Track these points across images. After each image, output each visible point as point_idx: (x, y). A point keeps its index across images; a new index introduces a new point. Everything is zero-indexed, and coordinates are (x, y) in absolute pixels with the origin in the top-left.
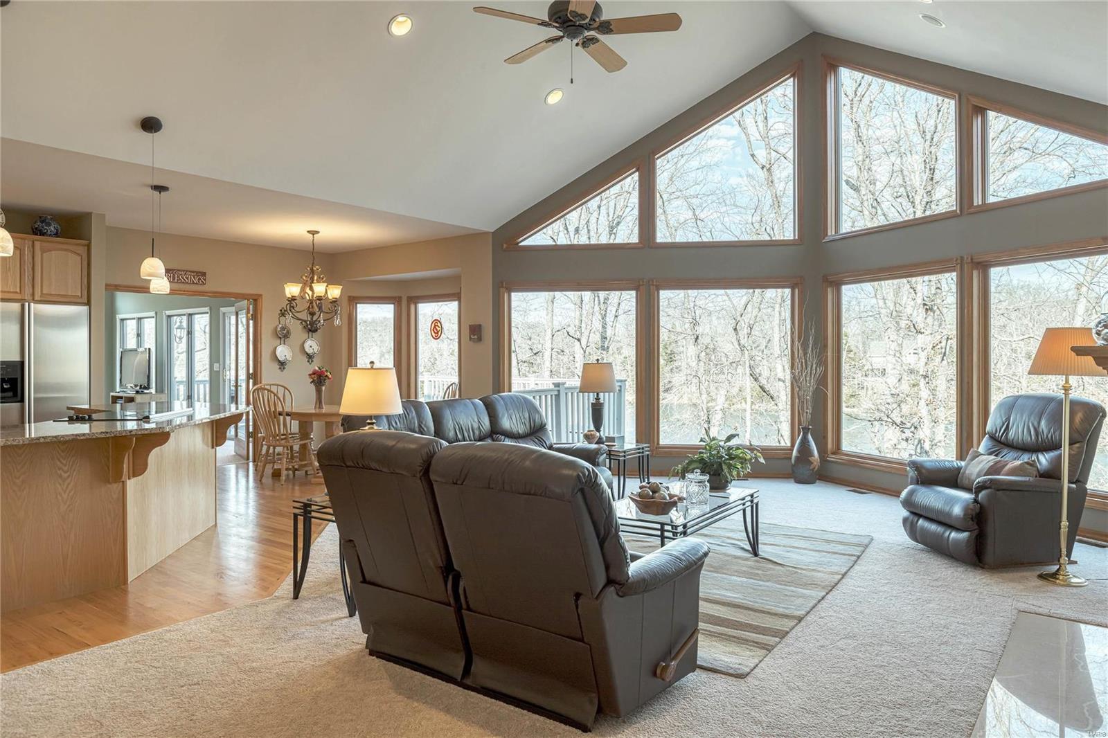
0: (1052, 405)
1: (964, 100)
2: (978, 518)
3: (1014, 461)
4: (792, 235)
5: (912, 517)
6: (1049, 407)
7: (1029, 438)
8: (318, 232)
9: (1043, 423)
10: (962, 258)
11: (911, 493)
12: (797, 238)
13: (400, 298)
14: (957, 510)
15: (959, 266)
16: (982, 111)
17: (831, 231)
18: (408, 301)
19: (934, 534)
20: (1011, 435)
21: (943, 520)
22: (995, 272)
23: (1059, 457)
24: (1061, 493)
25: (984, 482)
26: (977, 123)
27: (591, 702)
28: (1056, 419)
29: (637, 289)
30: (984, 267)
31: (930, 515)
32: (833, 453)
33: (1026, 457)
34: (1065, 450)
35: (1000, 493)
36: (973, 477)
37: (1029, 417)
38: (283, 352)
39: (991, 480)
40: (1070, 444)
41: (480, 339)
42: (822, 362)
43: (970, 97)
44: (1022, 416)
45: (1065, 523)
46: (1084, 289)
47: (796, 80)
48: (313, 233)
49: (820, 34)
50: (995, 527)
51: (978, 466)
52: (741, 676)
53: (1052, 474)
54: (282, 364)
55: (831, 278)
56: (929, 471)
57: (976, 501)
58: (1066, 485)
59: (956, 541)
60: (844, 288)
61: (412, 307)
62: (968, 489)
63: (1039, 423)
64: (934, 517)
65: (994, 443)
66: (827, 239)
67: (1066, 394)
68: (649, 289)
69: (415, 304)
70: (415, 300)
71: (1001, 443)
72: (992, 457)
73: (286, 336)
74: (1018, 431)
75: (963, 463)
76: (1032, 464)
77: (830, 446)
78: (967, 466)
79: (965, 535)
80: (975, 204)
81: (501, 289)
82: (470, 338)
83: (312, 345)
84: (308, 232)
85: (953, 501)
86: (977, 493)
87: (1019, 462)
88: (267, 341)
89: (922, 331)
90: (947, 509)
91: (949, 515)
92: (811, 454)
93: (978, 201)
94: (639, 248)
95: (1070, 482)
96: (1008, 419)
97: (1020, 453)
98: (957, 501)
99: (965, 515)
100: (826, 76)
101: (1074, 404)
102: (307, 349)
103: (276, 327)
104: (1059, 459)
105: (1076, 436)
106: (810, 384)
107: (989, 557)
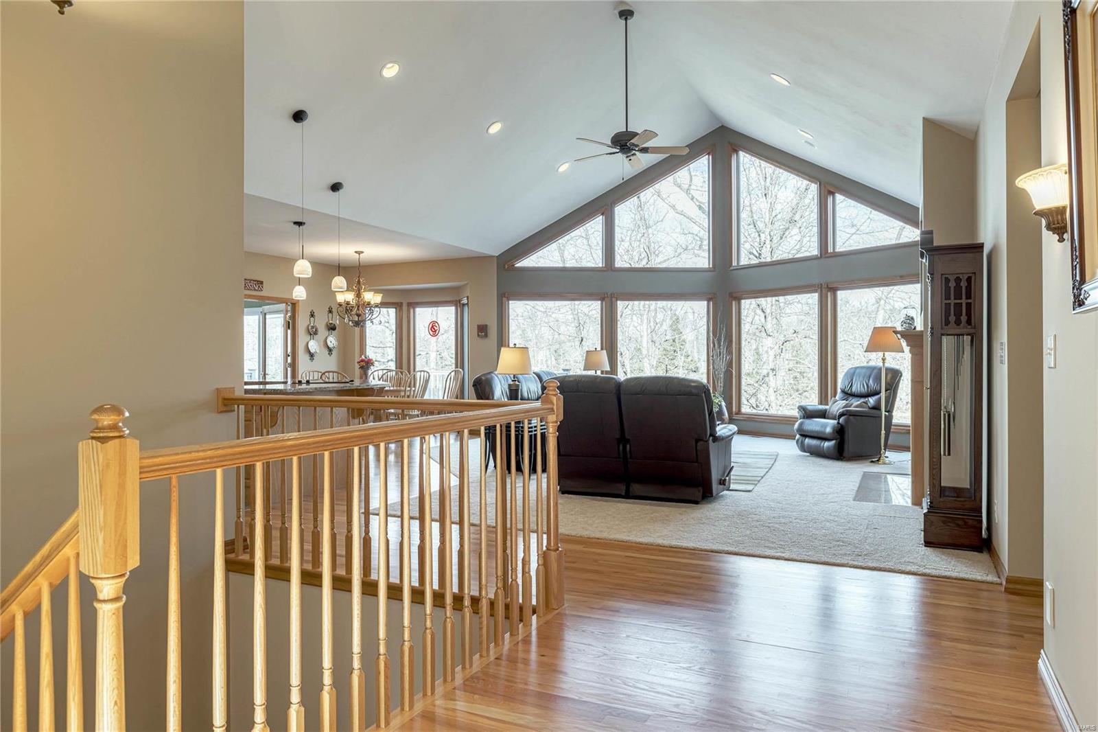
0: (875, 371)
1: (822, 187)
2: (840, 432)
3: (855, 403)
4: (707, 264)
5: (801, 438)
6: (875, 373)
7: (863, 390)
8: (362, 252)
9: (871, 381)
10: (821, 284)
11: (801, 424)
12: (711, 266)
13: (402, 303)
14: (829, 430)
15: (819, 290)
16: (832, 193)
17: (734, 263)
18: (408, 306)
19: (816, 447)
20: (854, 389)
21: (820, 435)
22: (840, 294)
23: (880, 398)
24: (881, 417)
25: (843, 412)
26: (830, 199)
27: (699, 491)
28: (878, 379)
29: (602, 299)
30: (834, 290)
31: (812, 435)
32: (737, 414)
33: (863, 400)
34: (883, 395)
35: (851, 417)
36: (835, 413)
37: (864, 378)
38: (313, 346)
39: (847, 411)
40: (886, 391)
41: (486, 336)
42: (730, 352)
43: (826, 185)
44: (859, 377)
45: (883, 432)
46: (882, 302)
47: (711, 157)
48: (359, 253)
49: (727, 128)
50: (849, 435)
51: (837, 405)
52: (749, 491)
53: (877, 407)
54: (312, 356)
55: (734, 295)
56: (810, 411)
57: (838, 423)
58: (884, 413)
59: (828, 448)
60: (743, 301)
61: (412, 311)
62: (834, 418)
63: (869, 381)
64: (815, 435)
65: (844, 394)
66: (732, 268)
67: (884, 363)
68: (611, 300)
69: (414, 309)
70: (413, 305)
71: (848, 394)
72: (844, 401)
73: (316, 333)
74: (857, 387)
75: (827, 407)
76: (866, 403)
77: (734, 409)
78: (830, 408)
79: (833, 442)
80: (829, 251)
81: (504, 299)
82: (478, 335)
83: (332, 341)
84: (356, 252)
85: (825, 426)
86: (839, 419)
87: (859, 402)
88: (302, 338)
89: (771, 334)
90: (823, 430)
91: (824, 433)
92: (723, 415)
93: (830, 250)
94: (604, 271)
95: (885, 411)
96: (852, 380)
97: (859, 399)
98: (828, 425)
99: (833, 431)
100: (731, 157)
101: (887, 369)
102: (329, 344)
103: (308, 326)
104: (879, 400)
105: (888, 387)
106: (722, 366)
107: (846, 454)
